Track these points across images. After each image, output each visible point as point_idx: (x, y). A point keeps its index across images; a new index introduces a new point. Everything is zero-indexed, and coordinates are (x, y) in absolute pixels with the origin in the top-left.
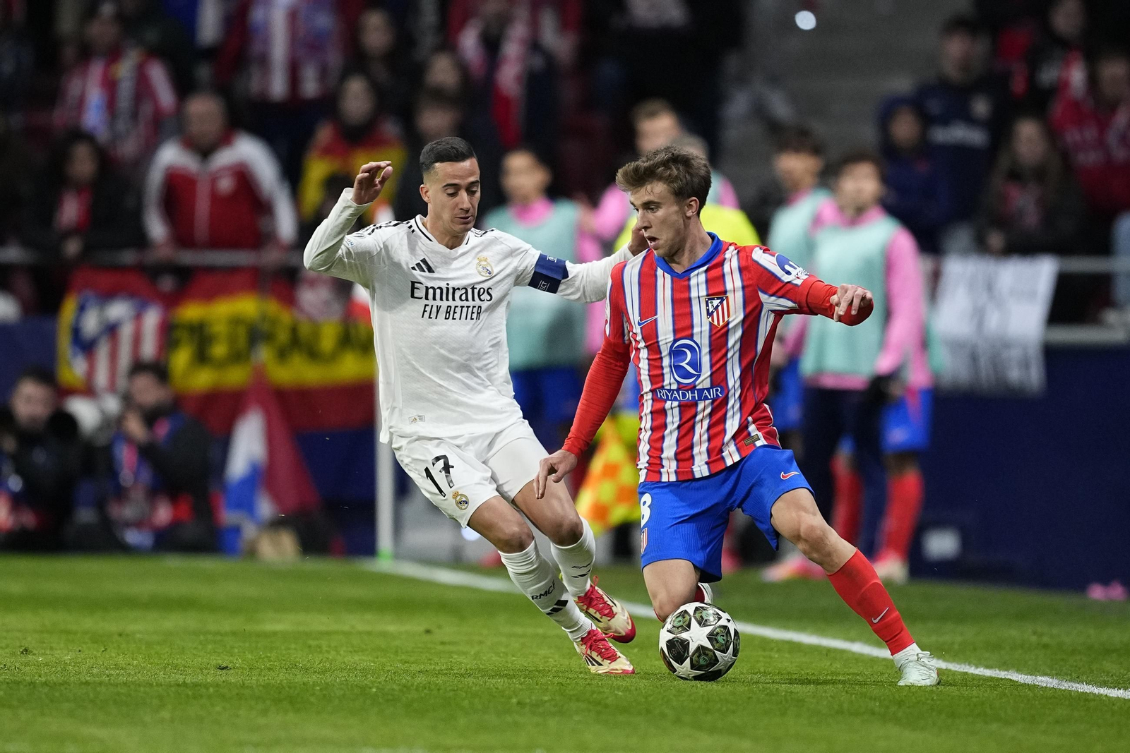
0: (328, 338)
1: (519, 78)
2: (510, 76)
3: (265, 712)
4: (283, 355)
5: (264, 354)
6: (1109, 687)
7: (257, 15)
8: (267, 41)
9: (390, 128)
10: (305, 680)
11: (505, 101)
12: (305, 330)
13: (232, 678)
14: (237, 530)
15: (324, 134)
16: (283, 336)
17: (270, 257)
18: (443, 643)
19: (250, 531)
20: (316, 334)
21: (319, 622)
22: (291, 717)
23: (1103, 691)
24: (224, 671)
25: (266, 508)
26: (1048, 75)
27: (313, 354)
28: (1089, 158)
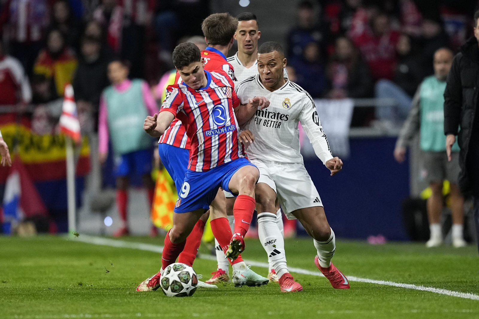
0: (46, 141)
1: (119, 29)
2: (115, 28)
3: (22, 300)
4: (27, 149)
5: (19, 149)
6: (378, 280)
7: (13, 5)
8: (17, 16)
9: (70, 53)
10: (39, 286)
11: (113, 40)
12: (35, 139)
13: (8, 285)
14: (9, 224)
15: (42, 56)
16: (27, 141)
17: (20, 108)
18: (97, 269)
19: (14, 224)
20: (41, 141)
21: (44, 262)
22: (34, 301)
23: (376, 282)
24: (5, 283)
25: (21, 214)
26: (347, 23)
27: (39, 148)
28: (372, 57)
